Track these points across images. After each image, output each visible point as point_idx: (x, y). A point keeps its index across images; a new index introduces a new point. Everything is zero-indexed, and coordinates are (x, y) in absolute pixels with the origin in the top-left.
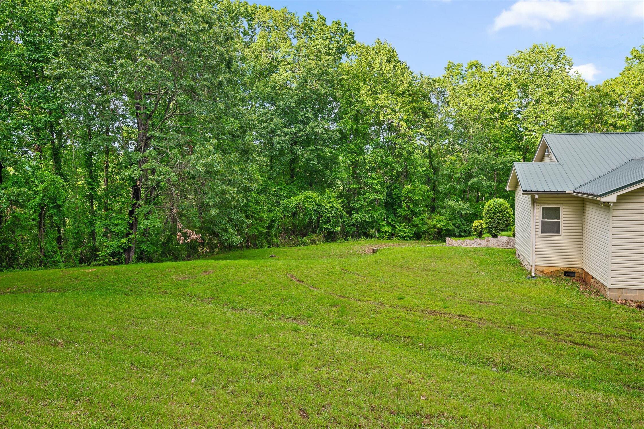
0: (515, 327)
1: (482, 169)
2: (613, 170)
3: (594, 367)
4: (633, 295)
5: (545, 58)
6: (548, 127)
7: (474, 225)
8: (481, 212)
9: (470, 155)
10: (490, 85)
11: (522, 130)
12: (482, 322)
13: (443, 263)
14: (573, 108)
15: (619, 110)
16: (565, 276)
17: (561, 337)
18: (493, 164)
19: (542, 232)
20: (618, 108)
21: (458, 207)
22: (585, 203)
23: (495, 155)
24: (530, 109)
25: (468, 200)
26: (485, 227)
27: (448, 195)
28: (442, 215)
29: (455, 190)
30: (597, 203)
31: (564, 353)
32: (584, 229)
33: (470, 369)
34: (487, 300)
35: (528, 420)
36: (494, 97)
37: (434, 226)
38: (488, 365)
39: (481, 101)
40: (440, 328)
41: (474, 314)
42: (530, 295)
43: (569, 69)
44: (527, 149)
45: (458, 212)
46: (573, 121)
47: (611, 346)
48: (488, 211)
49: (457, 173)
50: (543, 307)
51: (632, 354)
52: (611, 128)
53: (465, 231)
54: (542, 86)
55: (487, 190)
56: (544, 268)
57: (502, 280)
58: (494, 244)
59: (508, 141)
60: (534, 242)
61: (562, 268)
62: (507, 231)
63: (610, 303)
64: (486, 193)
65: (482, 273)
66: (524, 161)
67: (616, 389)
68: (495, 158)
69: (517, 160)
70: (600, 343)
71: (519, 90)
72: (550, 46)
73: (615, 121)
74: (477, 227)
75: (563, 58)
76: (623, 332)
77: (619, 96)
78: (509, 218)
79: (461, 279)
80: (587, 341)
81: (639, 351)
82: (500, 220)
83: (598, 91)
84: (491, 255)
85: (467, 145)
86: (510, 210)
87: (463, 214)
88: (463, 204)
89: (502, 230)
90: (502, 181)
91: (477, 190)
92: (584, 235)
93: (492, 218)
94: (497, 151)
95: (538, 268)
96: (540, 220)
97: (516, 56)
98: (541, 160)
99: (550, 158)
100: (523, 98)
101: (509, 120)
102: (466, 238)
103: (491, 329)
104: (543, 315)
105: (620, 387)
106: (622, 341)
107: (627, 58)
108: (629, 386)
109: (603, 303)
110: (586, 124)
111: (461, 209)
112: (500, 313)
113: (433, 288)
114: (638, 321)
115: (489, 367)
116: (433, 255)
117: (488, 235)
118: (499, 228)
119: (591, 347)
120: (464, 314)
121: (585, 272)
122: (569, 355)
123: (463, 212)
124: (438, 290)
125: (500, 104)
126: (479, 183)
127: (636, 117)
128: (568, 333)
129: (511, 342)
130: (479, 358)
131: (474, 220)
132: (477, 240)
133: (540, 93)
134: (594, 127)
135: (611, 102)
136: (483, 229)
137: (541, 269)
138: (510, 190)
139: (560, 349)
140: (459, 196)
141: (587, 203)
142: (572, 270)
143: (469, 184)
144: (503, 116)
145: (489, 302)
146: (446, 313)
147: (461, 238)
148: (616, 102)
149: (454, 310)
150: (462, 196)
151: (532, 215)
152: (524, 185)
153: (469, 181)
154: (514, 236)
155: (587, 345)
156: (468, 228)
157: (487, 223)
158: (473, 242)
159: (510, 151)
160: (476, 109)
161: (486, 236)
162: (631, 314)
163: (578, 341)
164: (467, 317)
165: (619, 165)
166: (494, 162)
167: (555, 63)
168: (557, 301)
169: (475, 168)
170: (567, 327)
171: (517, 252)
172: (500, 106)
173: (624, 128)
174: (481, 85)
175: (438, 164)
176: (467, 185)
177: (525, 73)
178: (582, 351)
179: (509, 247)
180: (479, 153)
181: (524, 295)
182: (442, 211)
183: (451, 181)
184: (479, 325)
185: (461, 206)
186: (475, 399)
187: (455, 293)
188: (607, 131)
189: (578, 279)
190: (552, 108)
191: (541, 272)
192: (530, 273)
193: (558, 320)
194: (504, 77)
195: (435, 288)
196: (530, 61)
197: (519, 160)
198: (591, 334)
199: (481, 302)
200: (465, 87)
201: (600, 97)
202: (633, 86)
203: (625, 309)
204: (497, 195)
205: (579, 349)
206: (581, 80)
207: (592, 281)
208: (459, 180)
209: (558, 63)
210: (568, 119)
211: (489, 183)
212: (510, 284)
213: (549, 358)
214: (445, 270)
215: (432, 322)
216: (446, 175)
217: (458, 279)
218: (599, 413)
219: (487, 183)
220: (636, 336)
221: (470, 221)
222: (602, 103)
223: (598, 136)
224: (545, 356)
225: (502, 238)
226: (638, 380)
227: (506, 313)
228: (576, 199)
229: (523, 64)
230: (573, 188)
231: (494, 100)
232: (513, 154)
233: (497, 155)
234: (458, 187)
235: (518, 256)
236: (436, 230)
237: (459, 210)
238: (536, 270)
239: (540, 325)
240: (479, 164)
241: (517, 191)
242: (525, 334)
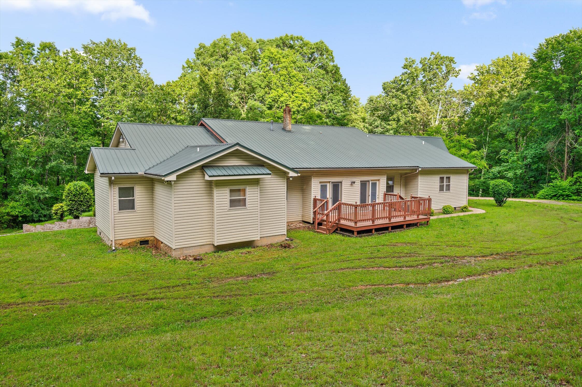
0: (98, 299)
1: (60, 153)
2: (174, 155)
3: (164, 314)
4: (191, 251)
5: (118, 53)
6: (123, 116)
7: (54, 208)
8: (62, 195)
9: (47, 139)
10: (66, 70)
11: (100, 117)
12: (64, 303)
13: (19, 252)
14: (143, 102)
15: (178, 107)
16: (140, 245)
17: (138, 297)
18: (72, 148)
19: (120, 210)
20: (178, 105)
21: (36, 191)
22: (154, 182)
23: (74, 140)
24: (107, 98)
25: (46, 184)
26: (66, 209)
27: (24, 179)
28: (16, 201)
29: (32, 174)
30: (162, 182)
31: (140, 310)
32: (154, 204)
33: (52, 351)
34: (69, 280)
35: (110, 377)
36: (70, 83)
37: (8, 214)
38: (72, 342)
39: (57, 85)
40: (17, 320)
41: (56, 296)
42: (111, 266)
43: (139, 67)
44: (105, 135)
45: (36, 197)
46: (144, 113)
47: (176, 294)
48: (69, 194)
49: (32, 156)
50: (123, 275)
51: (190, 296)
52: (173, 121)
53: (45, 216)
54: (116, 79)
55: (67, 174)
56: (123, 241)
57: (84, 257)
58: (76, 225)
59: (86, 126)
60: (113, 219)
61: (138, 239)
62: (89, 211)
63: (174, 261)
64: (66, 176)
65: (63, 255)
66: (103, 146)
67: (180, 326)
68: (73, 142)
69: (95, 144)
70: (168, 294)
71: (95, 80)
72: (123, 44)
73: (176, 116)
74: (58, 210)
75: (134, 57)
76: (184, 281)
77: (178, 95)
78: (90, 199)
79: (41, 264)
80: (158, 295)
81: (195, 293)
82: (81, 201)
83: (162, 90)
84: (72, 236)
85: (43, 128)
86: (90, 191)
87: (42, 198)
88: (41, 188)
89: (84, 211)
90: (82, 165)
91: (57, 173)
92: (154, 209)
93: (73, 201)
94: (75, 136)
95: (118, 242)
96: (117, 199)
97: (91, 46)
98: (117, 145)
99: (124, 144)
100: (100, 87)
101: (87, 106)
102: (46, 222)
103: (74, 306)
104: (123, 282)
105: (183, 324)
106: (184, 288)
107: (183, 66)
108: (189, 321)
109: (170, 261)
110: (154, 116)
111: (39, 194)
112: (82, 290)
113: (7, 280)
114: (194, 270)
115: (73, 343)
116: (6, 245)
117: (70, 217)
118: (81, 209)
119: (162, 298)
120: (44, 299)
121: (157, 239)
122: (145, 311)
123: (42, 197)
124: (13, 281)
125: (77, 90)
126: (58, 166)
127: (190, 114)
128: (143, 292)
129: (94, 314)
130: (63, 338)
131: (54, 203)
132: (57, 223)
133: (115, 85)
134: (160, 119)
135: (172, 100)
136: (64, 211)
137: (120, 242)
138: (89, 173)
139: (137, 308)
140: (37, 180)
141: (156, 182)
142: (146, 239)
143: (47, 167)
144: (81, 102)
145: (71, 282)
146: (23, 303)
147: (41, 223)
148: (176, 100)
149: (33, 297)
150: (40, 179)
151: (110, 195)
152: (101, 169)
153: (47, 164)
154: (95, 215)
155: (159, 298)
156: (48, 213)
157: (68, 205)
158: (54, 226)
159: (89, 136)
160: (52, 92)
161: (68, 218)
162: (190, 266)
163: (151, 297)
164: (48, 301)
165: (178, 151)
166: (73, 146)
167: (128, 60)
168: (134, 268)
169: (53, 152)
170: (143, 287)
171: (98, 230)
172: (77, 93)
173: (182, 121)
174: (57, 69)
175: (9, 147)
176: (44, 169)
177: (100, 64)
178: (154, 305)
179: (91, 226)
180: (57, 137)
181: (105, 268)
182: (17, 197)
183: (26, 165)
184: (62, 306)
185: (39, 191)
186: (58, 378)
187: (35, 280)
188: (171, 123)
189: (151, 246)
190: (126, 100)
191: (121, 245)
192: (111, 247)
193: (135, 283)
194: (79, 65)
195: (9, 280)
196: (105, 54)
197: (98, 145)
198: (161, 288)
199: (63, 283)
200: (39, 68)
201: (164, 95)
202: (188, 89)
203: (186, 263)
204: (78, 178)
205: (152, 303)
206: (149, 78)
207: (162, 245)
208: (35, 165)
209: (130, 61)
210: (139, 111)
211: (68, 167)
212: (92, 261)
213: (128, 318)
214: (22, 258)
215: (7, 316)
216: (20, 158)
217: (37, 265)
218: (168, 349)
219: (66, 167)
220: (193, 282)
221: (50, 205)
222: (166, 100)
223: (162, 127)
224: (125, 317)
225: (84, 218)
226: (194, 315)
227: (88, 288)
228: (147, 179)
229: (99, 55)
230: (144, 170)
231: (70, 86)
232: (92, 139)
233: (76, 139)
234: (35, 171)
235: (99, 234)
236: (10, 218)
237: (36, 195)
238: (115, 244)
239: (119, 291)
240: (57, 148)
241: (96, 174)
242: (107, 303)
